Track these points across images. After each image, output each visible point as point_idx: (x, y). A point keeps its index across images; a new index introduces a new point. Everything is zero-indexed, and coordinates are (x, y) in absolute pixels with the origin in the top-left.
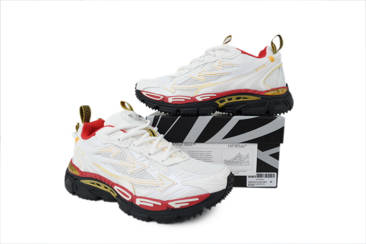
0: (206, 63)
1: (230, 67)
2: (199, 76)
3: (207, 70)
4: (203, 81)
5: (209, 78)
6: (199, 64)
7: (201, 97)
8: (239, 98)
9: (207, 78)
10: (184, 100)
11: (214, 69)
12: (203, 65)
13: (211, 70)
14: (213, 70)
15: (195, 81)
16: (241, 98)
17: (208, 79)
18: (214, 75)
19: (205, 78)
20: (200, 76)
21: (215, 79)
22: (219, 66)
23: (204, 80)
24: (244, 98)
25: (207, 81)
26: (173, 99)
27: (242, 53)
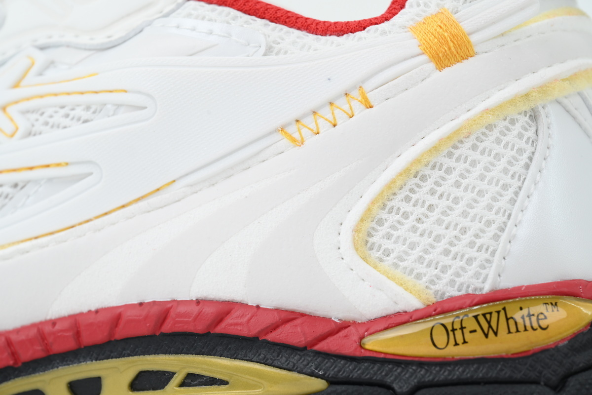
16: (171, 374)
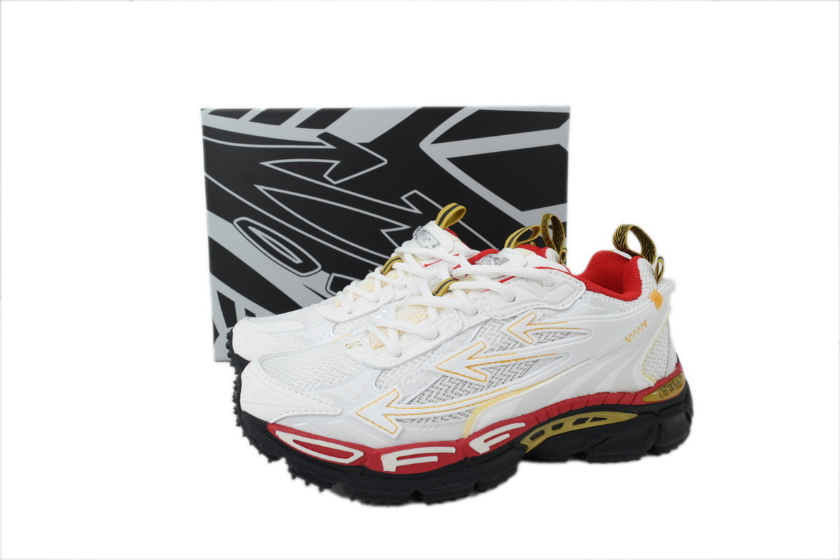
0: (486, 322)
1: (562, 336)
2: (469, 367)
3: (494, 347)
4: (485, 384)
5: (501, 371)
6: (463, 326)
7: (486, 441)
8: (583, 421)
9: (495, 371)
10: (435, 459)
11: (513, 343)
12: (477, 329)
13: (505, 346)
14: (511, 346)
15: (460, 386)
17: (498, 375)
18: (514, 362)
19: (489, 374)
20: (475, 368)
21: (518, 375)
22: (529, 333)
23: (488, 381)
24: (595, 419)
25: (496, 381)
26: (399, 459)
27: (587, 289)
